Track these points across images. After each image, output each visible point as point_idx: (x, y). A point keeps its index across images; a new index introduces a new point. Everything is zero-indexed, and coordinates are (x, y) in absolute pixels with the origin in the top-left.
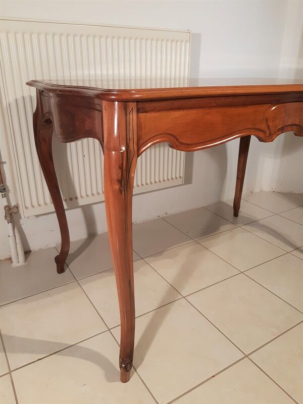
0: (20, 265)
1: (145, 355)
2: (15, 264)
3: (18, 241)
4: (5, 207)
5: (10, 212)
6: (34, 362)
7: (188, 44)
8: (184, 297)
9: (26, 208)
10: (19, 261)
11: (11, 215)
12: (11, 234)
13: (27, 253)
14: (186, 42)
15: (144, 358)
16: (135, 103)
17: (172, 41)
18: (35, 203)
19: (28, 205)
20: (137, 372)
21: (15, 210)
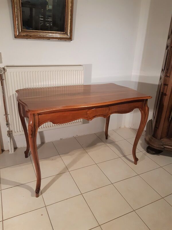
0: (12, 153)
2: (10, 153)
3: (12, 144)
4: (8, 131)
5: (9, 133)
7: (83, 71)
8: (69, 171)
9: (15, 132)
10: (12, 151)
11: (10, 134)
12: (9, 141)
13: (15, 148)
14: (82, 70)
17: (76, 71)
18: (18, 130)
19: (16, 131)
20: (42, 195)
21: (11, 133)
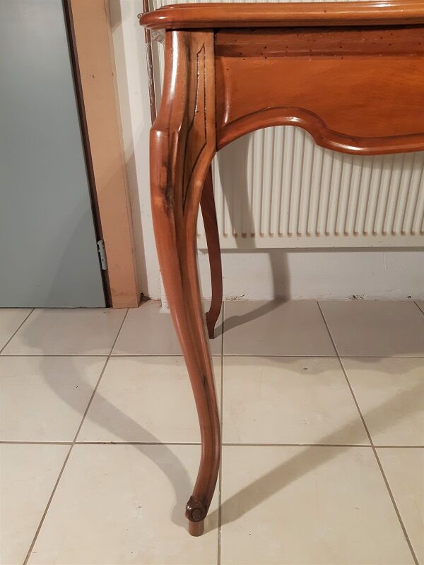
1: (249, 509)
2: (164, 309)
6: (105, 443)
8: (374, 447)
15: (243, 513)
16: (211, 34)
20: (219, 529)
